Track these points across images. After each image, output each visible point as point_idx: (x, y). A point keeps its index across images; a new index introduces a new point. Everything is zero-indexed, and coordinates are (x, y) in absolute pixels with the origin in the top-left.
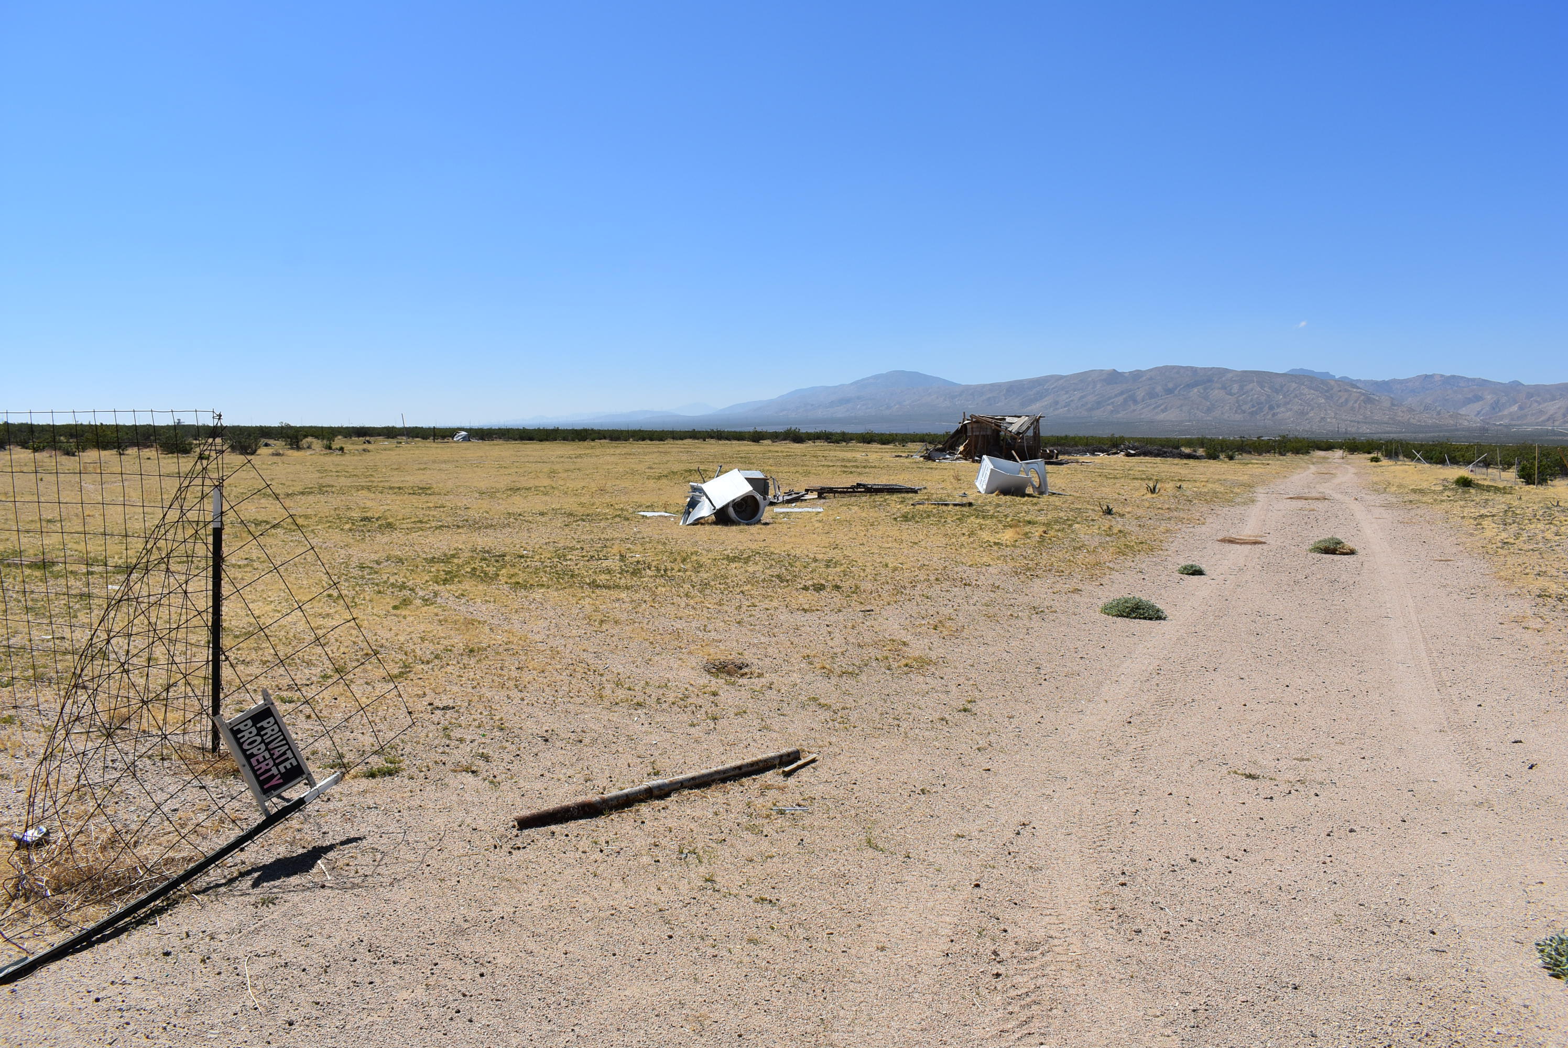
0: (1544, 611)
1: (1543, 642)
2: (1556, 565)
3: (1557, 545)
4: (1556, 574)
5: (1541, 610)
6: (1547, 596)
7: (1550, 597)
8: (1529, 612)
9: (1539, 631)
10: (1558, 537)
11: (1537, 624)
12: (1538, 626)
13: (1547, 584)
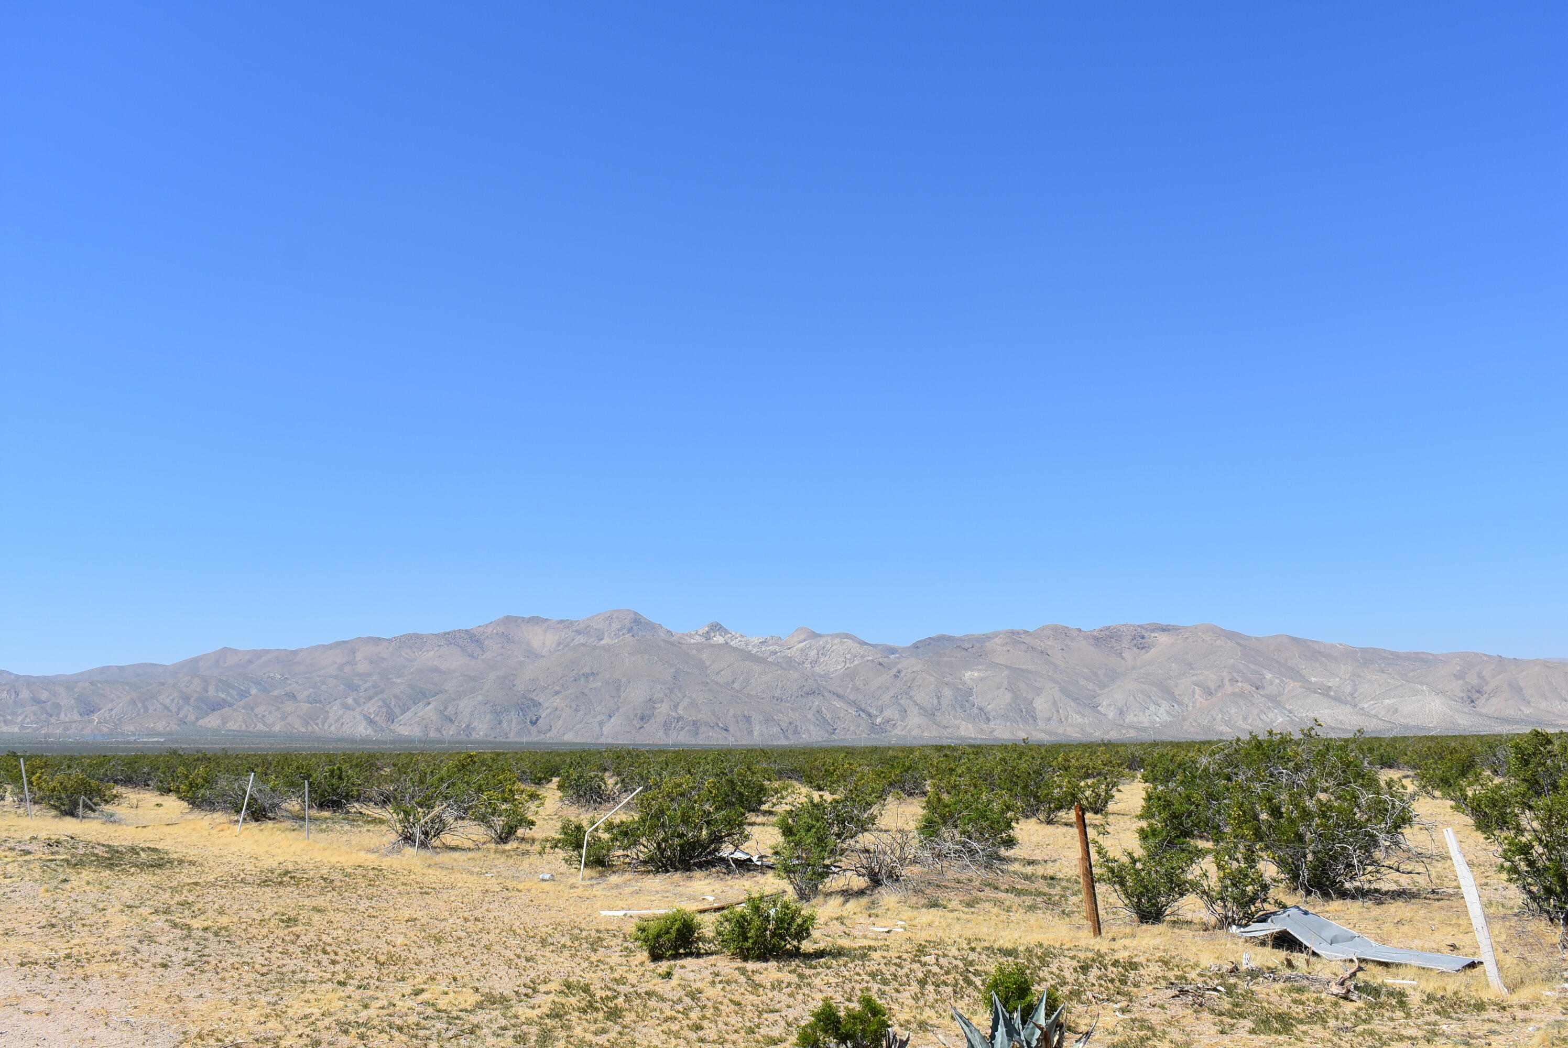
0: (37, 984)
1: (61, 1029)
2: (23, 918)
3: (13, 891)
4: (29, 931)
5: (34, 983)
6: (32, 963)
7: (37, 964)
8: (21, 990)
9: (47, 1014)
10: (8, 881)
11: (37, 1004)
12: (43, 1007)
13: (25, 947)
